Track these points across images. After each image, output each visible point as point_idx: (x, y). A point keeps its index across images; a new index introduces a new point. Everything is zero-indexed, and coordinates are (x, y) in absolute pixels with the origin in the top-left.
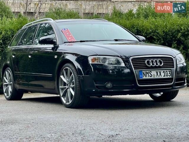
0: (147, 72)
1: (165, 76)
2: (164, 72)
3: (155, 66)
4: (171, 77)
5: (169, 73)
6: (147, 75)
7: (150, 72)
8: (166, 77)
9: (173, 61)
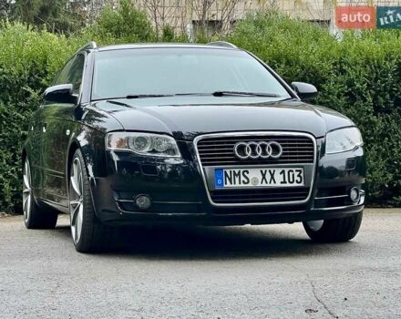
0: (237, 172)
1: (285, 182)
2: (283, 172)
3: (260, 158)
4: (302, 184)
5: (299, 176)
6: (237, 179)
7: (243, 172)
8: (288, 185)
9: (313, 146)
